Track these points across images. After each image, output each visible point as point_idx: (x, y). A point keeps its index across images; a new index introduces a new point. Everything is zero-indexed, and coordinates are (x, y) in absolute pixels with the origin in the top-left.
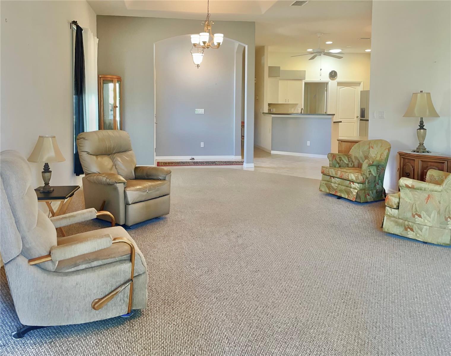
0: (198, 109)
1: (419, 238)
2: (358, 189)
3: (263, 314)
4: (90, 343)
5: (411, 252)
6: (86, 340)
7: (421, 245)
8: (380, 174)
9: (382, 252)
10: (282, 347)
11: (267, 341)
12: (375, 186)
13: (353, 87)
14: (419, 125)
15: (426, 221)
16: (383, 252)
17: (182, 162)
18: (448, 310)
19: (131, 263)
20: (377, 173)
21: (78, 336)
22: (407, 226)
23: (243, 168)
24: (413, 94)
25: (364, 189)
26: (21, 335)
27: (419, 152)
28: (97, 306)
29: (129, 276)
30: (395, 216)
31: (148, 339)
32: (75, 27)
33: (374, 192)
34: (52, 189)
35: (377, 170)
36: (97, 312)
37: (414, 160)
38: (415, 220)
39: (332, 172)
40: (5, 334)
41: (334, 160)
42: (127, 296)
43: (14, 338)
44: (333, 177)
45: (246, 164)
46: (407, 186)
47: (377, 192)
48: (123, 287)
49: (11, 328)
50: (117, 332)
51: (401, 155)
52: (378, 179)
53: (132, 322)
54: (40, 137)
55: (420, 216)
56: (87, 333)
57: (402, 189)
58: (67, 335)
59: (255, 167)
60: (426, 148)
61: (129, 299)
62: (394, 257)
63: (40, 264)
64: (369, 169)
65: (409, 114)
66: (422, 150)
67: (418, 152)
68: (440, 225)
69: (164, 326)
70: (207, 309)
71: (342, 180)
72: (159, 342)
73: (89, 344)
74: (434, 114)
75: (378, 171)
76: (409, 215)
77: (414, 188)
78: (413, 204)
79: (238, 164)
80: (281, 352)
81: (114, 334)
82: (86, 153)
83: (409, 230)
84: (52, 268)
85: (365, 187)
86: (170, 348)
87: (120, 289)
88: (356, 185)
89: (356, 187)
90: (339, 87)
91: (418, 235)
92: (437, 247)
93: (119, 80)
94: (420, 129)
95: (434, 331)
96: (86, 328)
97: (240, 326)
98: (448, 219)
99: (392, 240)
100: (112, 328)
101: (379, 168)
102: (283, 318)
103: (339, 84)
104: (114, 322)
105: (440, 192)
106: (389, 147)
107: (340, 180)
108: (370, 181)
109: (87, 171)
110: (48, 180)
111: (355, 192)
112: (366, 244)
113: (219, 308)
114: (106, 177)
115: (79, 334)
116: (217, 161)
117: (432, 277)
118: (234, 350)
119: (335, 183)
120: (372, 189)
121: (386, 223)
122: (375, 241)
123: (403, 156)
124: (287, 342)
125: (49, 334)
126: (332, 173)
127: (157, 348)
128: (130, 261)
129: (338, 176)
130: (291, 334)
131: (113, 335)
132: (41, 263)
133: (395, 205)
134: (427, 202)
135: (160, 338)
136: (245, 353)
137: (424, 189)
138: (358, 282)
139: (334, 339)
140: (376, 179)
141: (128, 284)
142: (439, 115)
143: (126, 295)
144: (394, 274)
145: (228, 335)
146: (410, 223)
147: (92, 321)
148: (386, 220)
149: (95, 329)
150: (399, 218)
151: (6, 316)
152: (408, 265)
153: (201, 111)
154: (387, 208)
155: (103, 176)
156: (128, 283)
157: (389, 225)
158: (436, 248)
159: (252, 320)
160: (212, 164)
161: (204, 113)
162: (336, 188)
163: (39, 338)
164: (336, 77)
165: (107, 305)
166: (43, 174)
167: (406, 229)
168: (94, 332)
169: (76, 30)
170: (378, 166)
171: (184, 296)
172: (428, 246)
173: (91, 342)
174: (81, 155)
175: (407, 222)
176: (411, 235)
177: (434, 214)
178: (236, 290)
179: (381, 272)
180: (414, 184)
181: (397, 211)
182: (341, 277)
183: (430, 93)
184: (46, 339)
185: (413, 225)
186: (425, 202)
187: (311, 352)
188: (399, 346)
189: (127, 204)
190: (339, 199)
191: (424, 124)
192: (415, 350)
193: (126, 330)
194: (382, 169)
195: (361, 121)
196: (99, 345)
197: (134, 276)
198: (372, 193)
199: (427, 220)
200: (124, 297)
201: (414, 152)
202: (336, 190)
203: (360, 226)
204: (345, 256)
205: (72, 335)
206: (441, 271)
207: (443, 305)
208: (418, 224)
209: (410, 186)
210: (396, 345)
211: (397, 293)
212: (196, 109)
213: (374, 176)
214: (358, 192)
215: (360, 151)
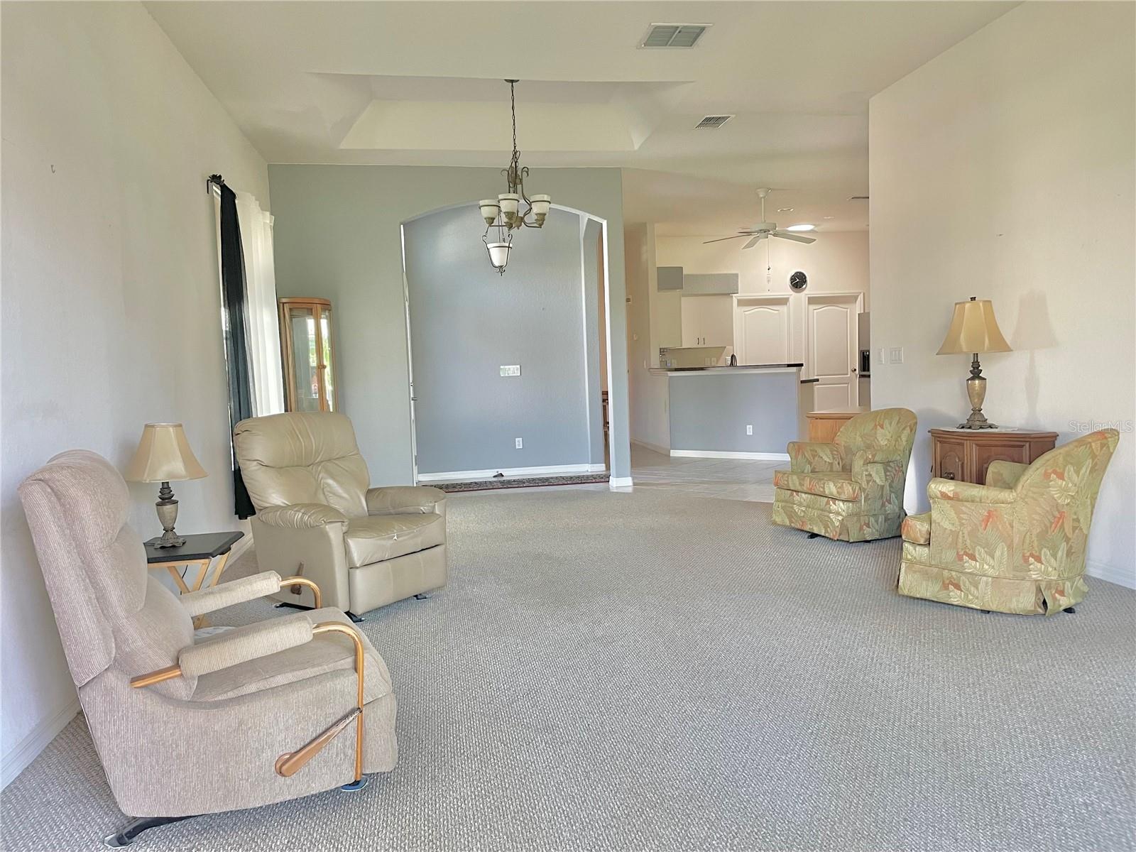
0: (507, 367)
1: (972, 603)
2: (844, 514)
3: (643, 766)
4: (276, 845)
5: (954, 631)
6: (267, 840)
7: (978, 616)
8: (892, 481)
9: (895, 634)
10: (680, 824)
11: (650, 815)
12: (883, 505)
13: (840, 306)
14: (971, 371)
15: (986, 567)
16: (897, 634)
17: (476, 483)
18: (1021, 733)
19: (356, 675)
20: (886, 480)
21: (250, 834)
22: (948, 579)
23: (609, 489)
24: (956, 304)
25: (857, 515)
26: (126, 839)
27: (973, 428)
28: (287, 769)
29: (353, 704)
30: (923, 560)
31: (400, 828)
32: (217, 190)
33: (880, 520)
34: (181, 540)
35: (885, 473)
36: (289, 781)
37: (963, 444)
38: (963, 566)
39: (794, 482)
40: (91, 839)
41: (800, 457)
42: (352, 744)
43: (110, 847)
44: (795, 491)
45: (615, 479)
46: (945, 496)
47: (886, 520)
48: (341, 726)
49: (104, 828)
50: (333, 820)
51: (935, 437)
52: (888, 492)
53: (366, 799)
54: (147, 426)
55: (973, 557)
56: (268, 826)
57: (935, 502)
58: (226, 832)
59: (635, 484)
60: (986, 418)
61: (357, 751)
62: (920, 642)
63: (158, 685)
64: (867, 470)
65: (948, 347)
66: (978, 423)
67: (970, 428)
68: (1015, 573)
69: (434, 802)
70: (525, 764)
71: (813, 496)
72: (423, 832)
73: (273, 847)
74: (1001, 346)
75: (888, 474)
76: (949, 556)
77: (959, 500)
78: (959, 532)
79: (597, 481)
80: (679, 833)
81: (326, 823)
82: (256, 462)
83: (951, 587)
84: (184, 694)
85: (860, 508)
86: (446, 843)
87: (335, 730)
88: (841, 506)
89: (840, 510)
90: (812, 307)
91: (970, 597)
92: (1009, 619)
93: (326, 306)
94: (972, 379)
95: (991, 773)
96: (267, 817)
97: (595, 792)
98: (1031, 559)
99: (918, 610)
100: (323, 812)
101: (889, 468)
102: (685, 772)
103: (812, 301)
104: (326, 802)
105: (1011, 503)
106: (912, 422)
107: (809, 496)
108: (869, 497)
109: (260, 503)
110: (170, 521)
111: (836, 520)
112: (863, 622)
113: (551, 761)
114: (302, 511)
115: (251, 829)
116: (552, 478)
117: (993, 676)
118: (581, 837)
119: (800, 504)
120: (876, 513)
121: (905, 577)
122: (882, 615)
123: (939, 437)
124: (692, 814)
125: (186, 834)
126: (794, 484)
127: (419, 844)
128: (354, 671)
129: (805, 489)
130: (700, 800)
131: (324, 826)
132: (158, 682)
133: (922, 537)
134: (987, 525)
135: (424, 824)
136: (604, 839)
137: (978, 500)
138: (843, 693)
139: (788, 801)
140: (884, 493)
141: (351, 719)
142: (1012, 348)
143: (348, 743)
144: (918, 674)
145: (568, 809)
146: (954, 573)
147: (278, 800)
148: (906, 571)
149: (285, 818)
150: (931, 566)
151: (92, 807)
152: (947, 656)
153: (513, 370)
154: (906, 545)
155: (296, 509)
156: (351, 716)
157: (910, 582)
158: (1007, 620)
159: (620, 778)
160: (542, 484)
161: (519, 374)
162: (802, 514)
163: (165, 843)
164: (804, 286)
165: (309, 764)
166: (159, 507)
167: (945, 587)
168: (284, 824)
169: (221, 196)
170: (886, 464)
171: (477, 743)
172: (990, 619)
173: (278, 843)
174: (245, 469)
175: (946, 571)
176: (955, 598)
177: (1001, 551)
178: (589, 725)
179: (892, 673)
180: (958, 490)
181: (926, 549)
182: (809, 687)
183: (990, 301)
184: (181, 843)
185: (960, 577)
186: (981, 526)
187: (741, 829)
188: (918, 806)
189: (352, 567)
190: (811, 538)
191: (980, 368)
192: (951, 811)
193: (353, 814)
194: (896, 471)
195: (862, 379)
196: (294, 847)
197: (364, 703)
198: (877, 521)
199: (988, 565)
200: (345, 746)
201: (963, 427)
202: (804, 520)
203: (853, 587)
204: (818, 646)
205: (237, 833)
206: (1014, 663)
207: (1013, 725)
208: (970, 573)
209: (951, 495)
210: (913, 805)
211: (922, 709)
212: (502, 367)
213: (878, 485)
214: (843, 519)
215: (856, 435)
